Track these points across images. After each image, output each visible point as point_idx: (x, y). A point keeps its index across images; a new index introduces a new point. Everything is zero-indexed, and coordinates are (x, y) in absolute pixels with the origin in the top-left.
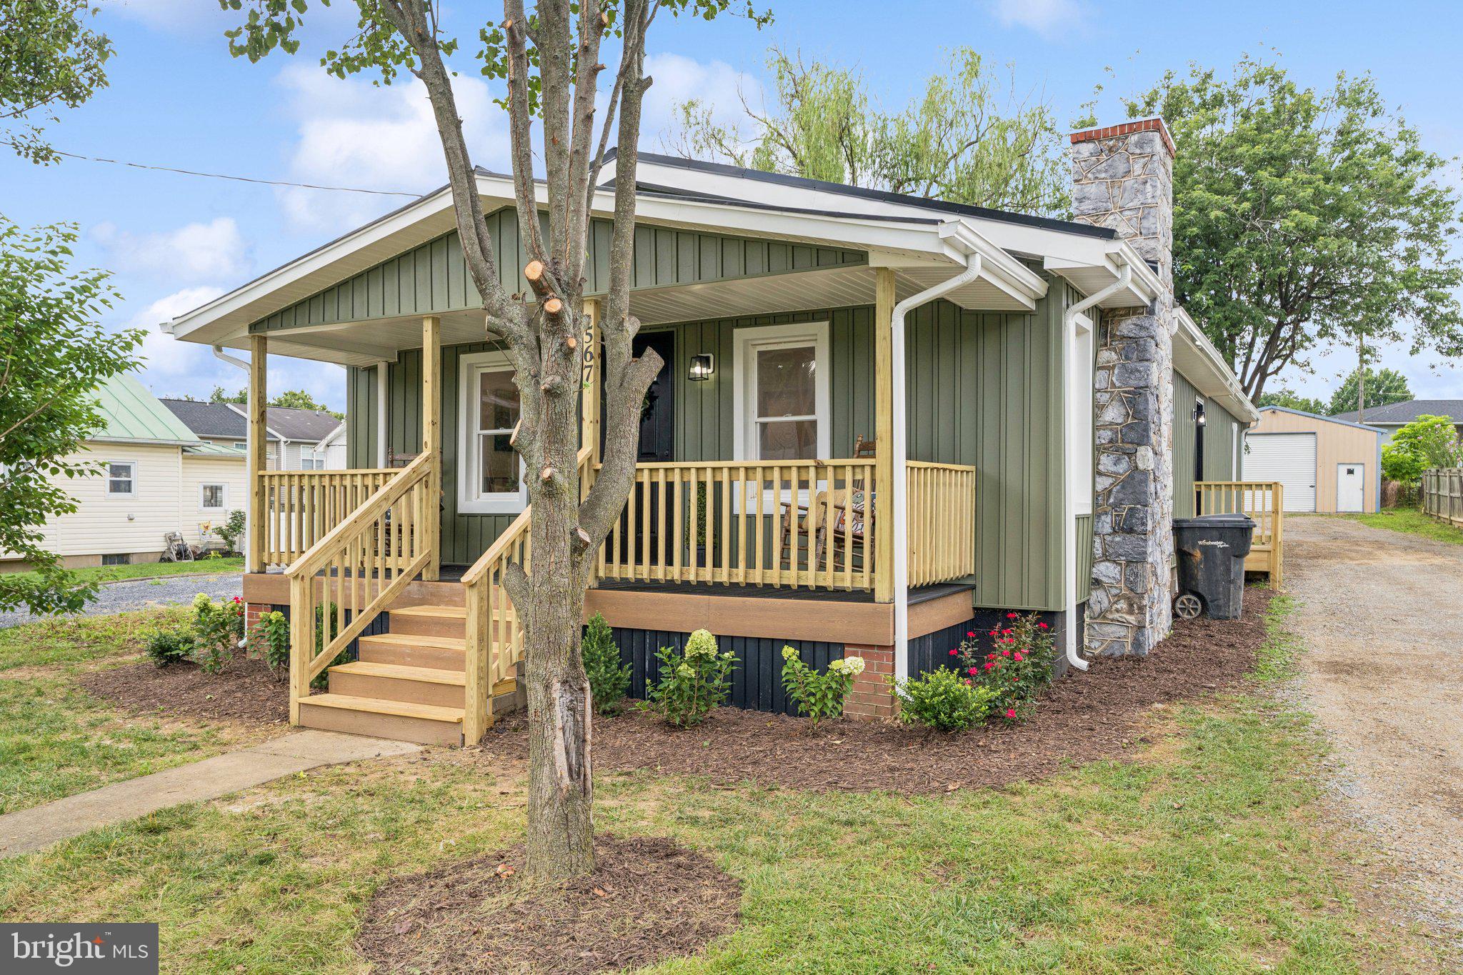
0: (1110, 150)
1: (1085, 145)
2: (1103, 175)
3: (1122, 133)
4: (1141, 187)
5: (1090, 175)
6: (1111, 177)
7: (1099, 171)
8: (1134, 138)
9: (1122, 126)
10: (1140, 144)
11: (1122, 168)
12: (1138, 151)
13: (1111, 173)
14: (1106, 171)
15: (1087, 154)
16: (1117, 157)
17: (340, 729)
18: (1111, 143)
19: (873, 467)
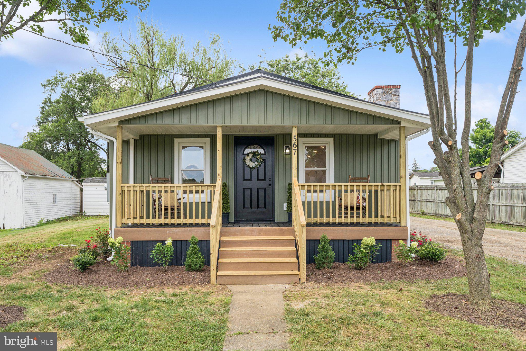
0: (387, 92)
1: (379, 89)
2: (385, 99)
3: (390, 88)
4: (396, 104)
5: (381, 99)
6: (387, 100)
7: (384, 98)
8: (394, 90)
9: (390, 86)
10: (395, 92)
11: (390, 98)
12: (394, 94)
13: (387, 99)
14: (386, 98)
15: (380, 92)
16: (389, 94)
17: (242, 283)
18: (387, 90)
19: (400, 186)
